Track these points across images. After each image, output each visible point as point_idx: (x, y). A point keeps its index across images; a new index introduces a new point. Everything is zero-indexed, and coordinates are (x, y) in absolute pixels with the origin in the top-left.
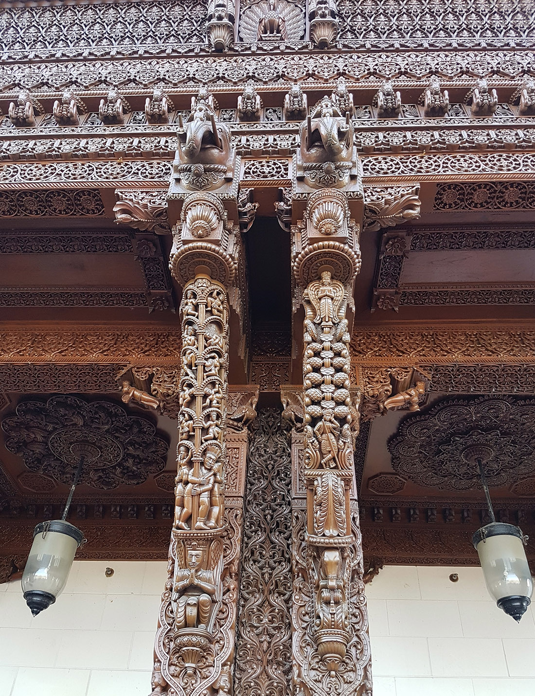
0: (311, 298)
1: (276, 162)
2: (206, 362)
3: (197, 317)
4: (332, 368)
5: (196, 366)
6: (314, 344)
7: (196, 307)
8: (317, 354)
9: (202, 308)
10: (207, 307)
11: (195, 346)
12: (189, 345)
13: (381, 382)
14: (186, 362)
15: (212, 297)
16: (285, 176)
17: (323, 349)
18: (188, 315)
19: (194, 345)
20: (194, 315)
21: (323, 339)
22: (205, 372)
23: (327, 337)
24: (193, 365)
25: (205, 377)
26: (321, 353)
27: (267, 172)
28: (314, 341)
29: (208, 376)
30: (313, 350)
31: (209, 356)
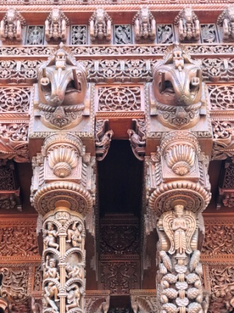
0: (166, 229)
1: (128, 89)
2: (68, 294)
3: (59, 250)
4: (186, 299)
5: (58, 298)
6: (169, 275)
7: (57, 239)
8: (172, 285)
9: (62, 240)
10: (67, 239)
11: (57, 279)
12: (51, 277)
13: (228, 282)
14: (48, 293)
15: (71, 229)
16: (138, 107)
17: (178, 280)
18: (49, 246)
19: (56, 277)
20: (55, 247)
21: (178, 271)
22: (67, 303)
23: (181, 269)
24: (56, 297)
25: (67, 309)
26: (177, 285)
27: (120, 101)
28: (169, 272)
29: (70, 308)
30: (168, 281)
31: (70, 288)
